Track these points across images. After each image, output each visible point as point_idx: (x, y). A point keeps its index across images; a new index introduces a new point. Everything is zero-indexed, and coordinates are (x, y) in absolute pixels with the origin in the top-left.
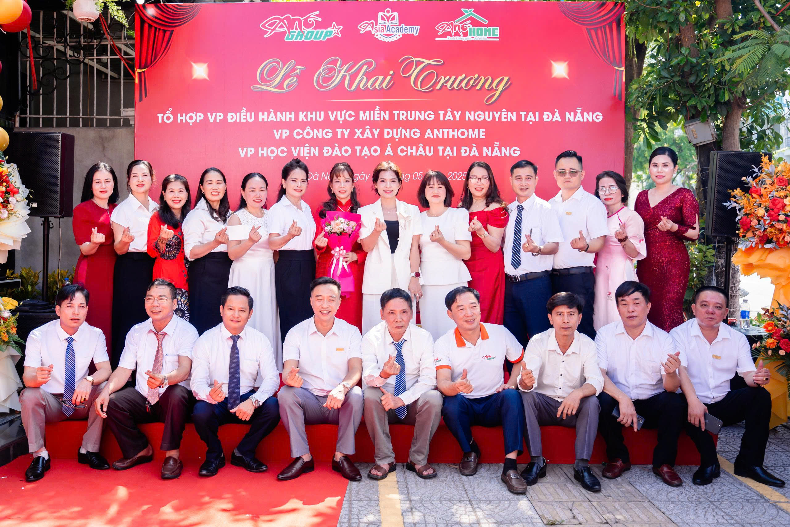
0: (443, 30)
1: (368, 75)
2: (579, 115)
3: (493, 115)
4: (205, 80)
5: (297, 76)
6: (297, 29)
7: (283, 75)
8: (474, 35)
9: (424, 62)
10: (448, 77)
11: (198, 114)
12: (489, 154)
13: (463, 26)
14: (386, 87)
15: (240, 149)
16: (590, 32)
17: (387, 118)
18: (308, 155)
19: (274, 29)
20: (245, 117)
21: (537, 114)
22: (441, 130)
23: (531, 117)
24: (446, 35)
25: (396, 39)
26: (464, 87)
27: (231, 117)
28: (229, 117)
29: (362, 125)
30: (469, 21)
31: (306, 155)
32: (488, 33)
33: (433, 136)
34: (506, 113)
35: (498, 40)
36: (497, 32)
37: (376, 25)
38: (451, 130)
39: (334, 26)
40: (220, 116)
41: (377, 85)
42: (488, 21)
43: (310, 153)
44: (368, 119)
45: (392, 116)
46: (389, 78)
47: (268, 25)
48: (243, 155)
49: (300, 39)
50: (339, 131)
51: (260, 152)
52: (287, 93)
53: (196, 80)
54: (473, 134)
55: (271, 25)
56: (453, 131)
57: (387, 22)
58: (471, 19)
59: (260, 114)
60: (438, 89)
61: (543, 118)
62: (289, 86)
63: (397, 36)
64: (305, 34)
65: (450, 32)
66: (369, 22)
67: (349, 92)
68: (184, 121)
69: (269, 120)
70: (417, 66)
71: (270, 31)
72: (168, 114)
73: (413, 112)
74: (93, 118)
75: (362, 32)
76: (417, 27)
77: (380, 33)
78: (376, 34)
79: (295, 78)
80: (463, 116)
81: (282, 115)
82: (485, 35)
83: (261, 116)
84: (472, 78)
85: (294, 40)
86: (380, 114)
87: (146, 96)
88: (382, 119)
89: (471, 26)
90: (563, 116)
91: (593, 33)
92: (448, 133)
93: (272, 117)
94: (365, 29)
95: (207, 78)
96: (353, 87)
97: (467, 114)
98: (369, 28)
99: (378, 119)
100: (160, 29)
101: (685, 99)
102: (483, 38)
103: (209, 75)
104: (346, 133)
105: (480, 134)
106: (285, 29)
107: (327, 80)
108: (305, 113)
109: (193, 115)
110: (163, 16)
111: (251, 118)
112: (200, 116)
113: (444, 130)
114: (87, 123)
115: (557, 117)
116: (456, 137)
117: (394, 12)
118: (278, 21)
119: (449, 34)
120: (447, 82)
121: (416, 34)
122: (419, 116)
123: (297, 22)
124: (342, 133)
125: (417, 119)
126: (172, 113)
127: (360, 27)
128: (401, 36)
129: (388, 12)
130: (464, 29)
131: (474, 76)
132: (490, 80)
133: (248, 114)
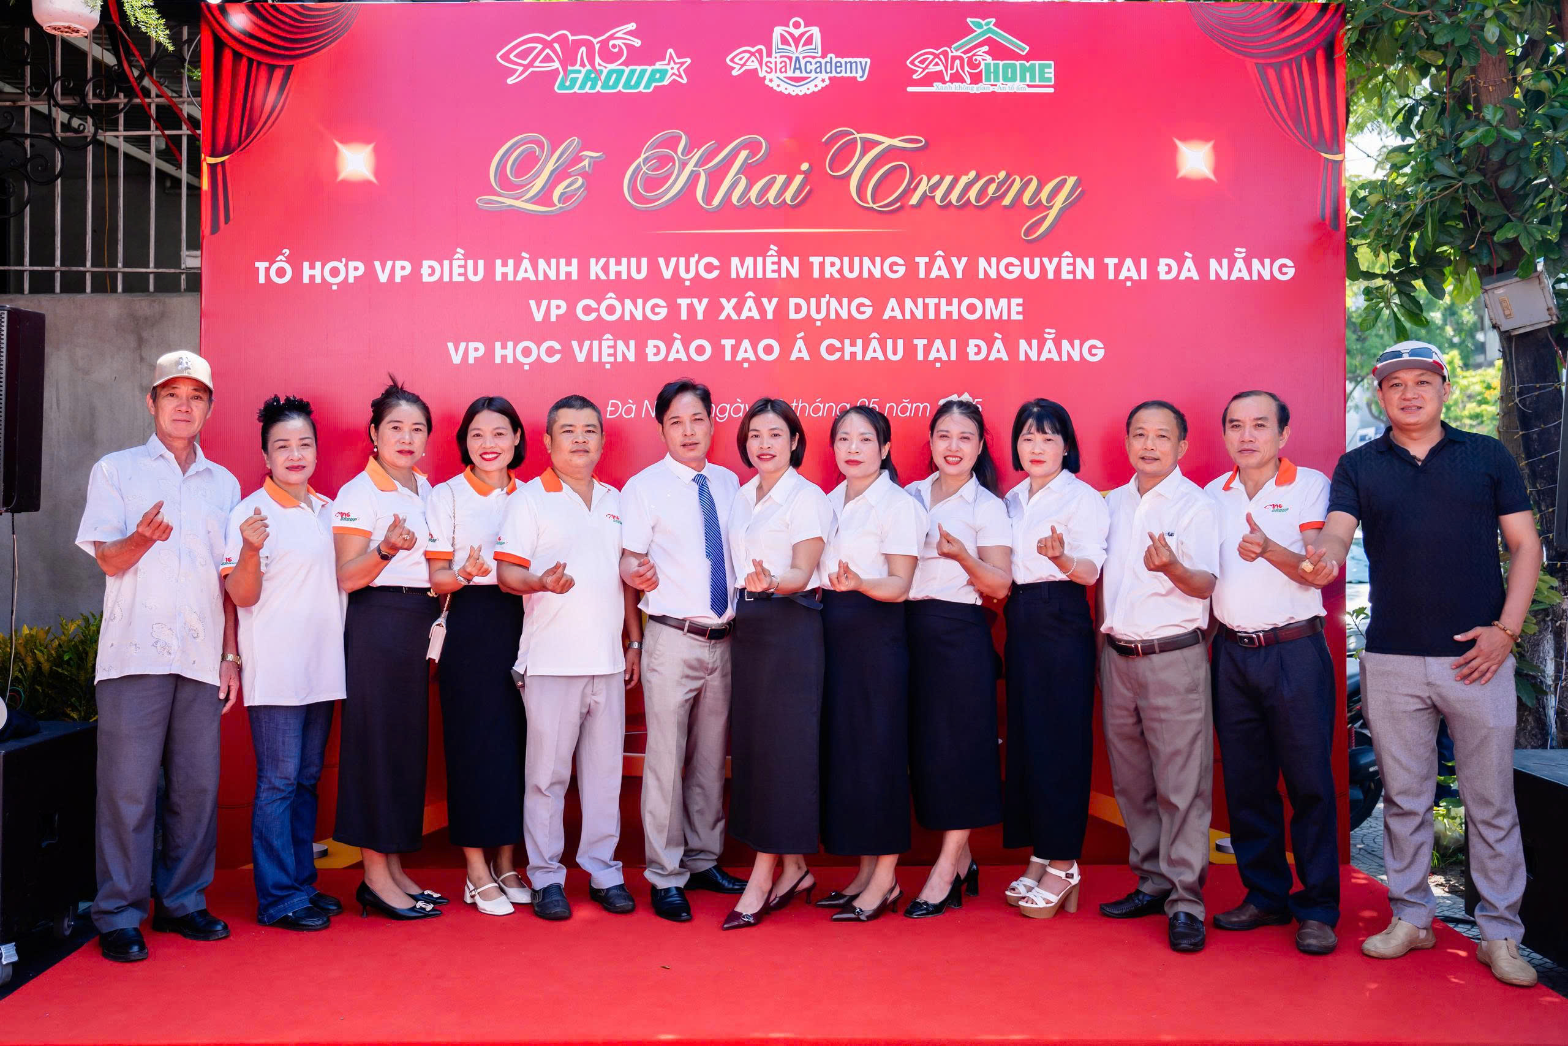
0: (924, 69)
1: (751, 173)
2: (1240, 263)
3: (1042, 266)
4: (367, 183)
5: (584, 175)
6: (583, 65)
7: (552, 172)
8: (997, 79)
9: (879, 143)
10: (936, 178)
11: (352, 264)
12: (1034, 357)
13: (970, 58)
14: (793, 198)
15: (451, 345)
16: (1266, 73)
17: (795, 273)
18: (612, 359)
19: (531, 64)
20: (462, 270)
21: (1144, 262)
22: (920, 301)
23: (1129, 269)
24: (929, 79)
25: (816, 90)
26: (973, 200)
27: (430, 271)
28: (425, 271)
29: (739, 288)
30: (986, 48)
31: (605, 359)
32: (1028, 75)
33: (903, 315)
34: (1071, 260)
35: (1052, 90)
36: (1050, 73)
37: (769, 55)
38: (943, 301)
39: (671, 57)
40: (402, 269)
41: (771, 196)
42: (1028, 48)
43: (614, 355)
44: (751, 275)
45: (806, 267)
46: (799, 179)
47: (515, 56)
48: (457, 359)
49: (593, 87)
50: (683, 302)
51: (499, 352)
52: (563, 215)
53: (346, 183)
54: (994, 309)
55: (523, 55)
56: (949, 303)
57: (793, 48)
58: (988, 41)
59: (499, 262)
60: (912, 206)
61: (1158, 273)
62: (565, 198)
63: (818, 82)
64: (603, 77)
65: (941, 71)
66: (753, 50)
67: (707, 212)
68: (318, 280)
69: (519, 278)
70: (864, 152)
71: (520, 69)
72: (281, 262)
73: (857, 260)
74: (116, 273)
75: (735, 73)
76: (863, 60)
77: (779, 74)
78: (769, 77)
79: (580, 181)
80: (971, 269)
81: (549, 265)
82: (1023, 79)
83: (499, 269)
84: (992, 180)
85: (576, 90)
86: (779, 263)
87: (227, 219)
88: (784, 275)
89: (989, 58)
90: (1203, 269)
91: (1272, 74)
92: (937, 307)
93: (526, 271)
94: (742, 66)
95: (372, 178)
96: (716, 201)
97: (982, 262)
98: (753, 64)
99: (776, 275)
100: (259, 63)
101: (1489, 227)
102: (1017, 87)
103: (377, 173)
104: (700, 309)
105: (1012, 309)
106: (556, 65)
107: (653, 184)
108: (603, 261)
109: (340, 265)
110: (267, 32)
111: (476, 273)
112: (356, 269)
113: (927, 300)
114: (104, 285)
115: (1190, 271)
116: (955, 316)
117: (812, 25)
118: (540, 46)
119: (938, 77)
120: (934, 188)
121: (861, 76)
122: (871, 267)
123: (583, 49)
124: (691, 308)
125: (866, 275)
126: (288, 260)
127: (732, 60)
128: (827, 82)
129: (797, 25)
130: (973, 65)
131: (997, 174)
132: (1034, 183)
133: (470, 263)
